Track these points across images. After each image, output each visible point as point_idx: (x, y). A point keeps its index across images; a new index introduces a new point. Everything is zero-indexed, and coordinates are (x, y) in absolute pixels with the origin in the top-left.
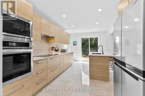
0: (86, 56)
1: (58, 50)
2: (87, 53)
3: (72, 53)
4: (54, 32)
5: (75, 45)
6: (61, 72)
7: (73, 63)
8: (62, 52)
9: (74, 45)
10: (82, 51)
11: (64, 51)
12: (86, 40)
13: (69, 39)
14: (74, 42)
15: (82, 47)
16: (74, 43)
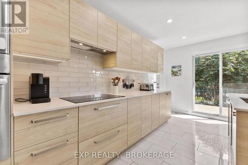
0: (205, 101)
1: (132, 86)
2: (208, 94)
3: (168, 94)
4: (115, 39)
5: (176, 75)
6: (130, 143)
7: (170, 117)
8: (141, 90)
9: (174, 74)
10: (197, 88)
11: (146, 88)
12: (207, 65)
13: (160, 59)
14: (173, 67)
15: (196, 81)
16: (175, 70)
